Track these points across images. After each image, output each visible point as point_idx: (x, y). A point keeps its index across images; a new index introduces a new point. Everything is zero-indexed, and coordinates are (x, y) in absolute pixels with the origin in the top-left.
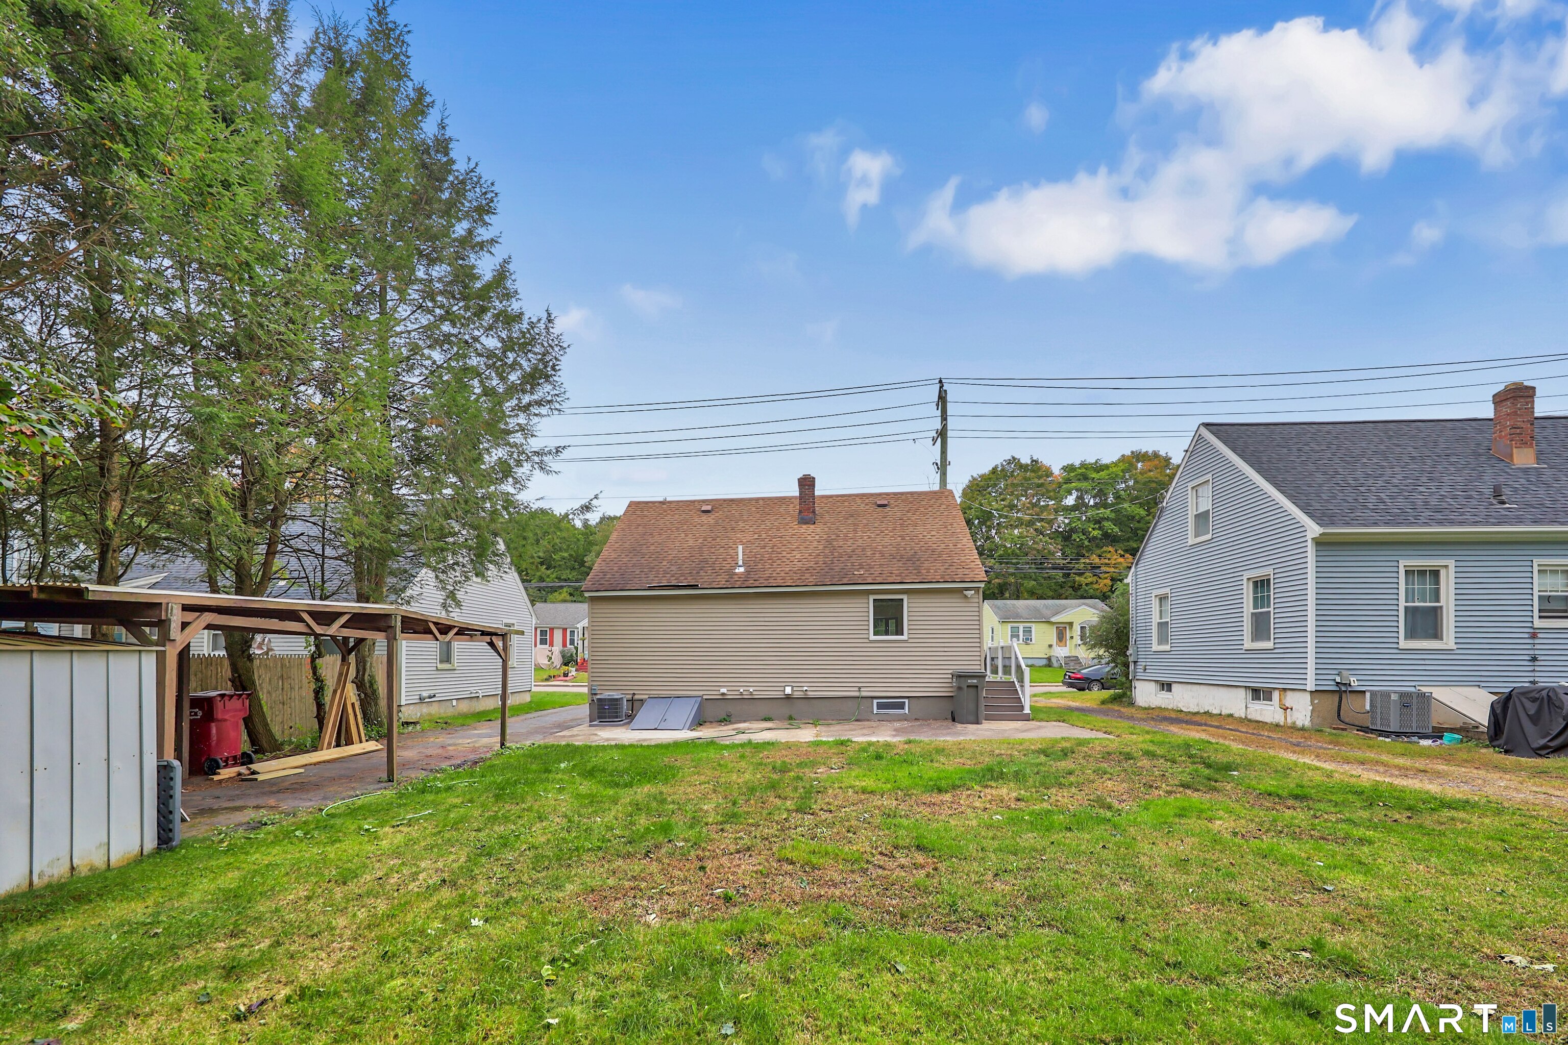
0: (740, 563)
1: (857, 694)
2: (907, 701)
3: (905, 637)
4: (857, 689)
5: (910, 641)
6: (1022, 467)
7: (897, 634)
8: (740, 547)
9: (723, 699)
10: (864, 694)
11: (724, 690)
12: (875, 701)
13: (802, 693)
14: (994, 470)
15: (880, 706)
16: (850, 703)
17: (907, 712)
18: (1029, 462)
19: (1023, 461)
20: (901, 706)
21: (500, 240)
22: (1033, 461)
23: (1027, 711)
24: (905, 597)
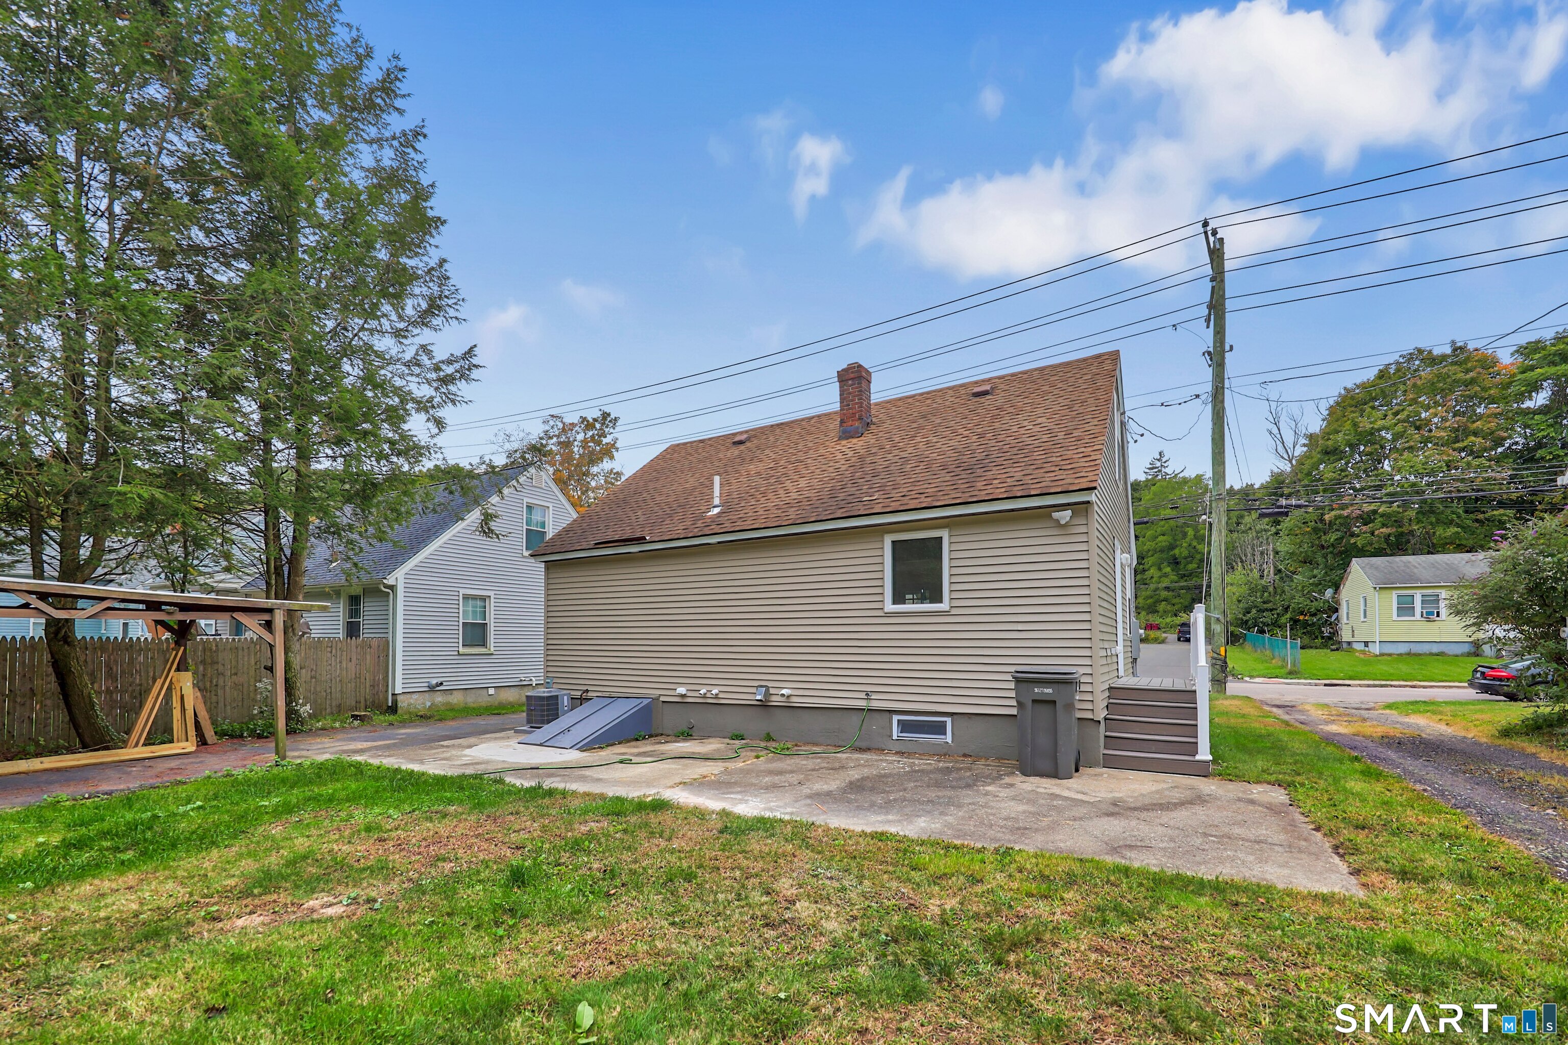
0: (717, 501)
1: (862, 704)
2: (948, 720)
3: (944, 606)
4: (863, 695)
5: (954, 611)
6: (1432, 360)
7: (932, 601)
8: (717, 479)
9: (682, 703)
10: (875, 704)
11: (681, 690)
12: (896, 718)
13: (783, 699)
14: (1382, 375)
15: (905, 727)
16: (855, 719)
17: (949, 740)
18: (1448, 350)
19: (1437, 352)
20: (940, 729)
21: (424, 130)
22: (1455, 350)
23: (1204, 754)
24: (944, 534)
